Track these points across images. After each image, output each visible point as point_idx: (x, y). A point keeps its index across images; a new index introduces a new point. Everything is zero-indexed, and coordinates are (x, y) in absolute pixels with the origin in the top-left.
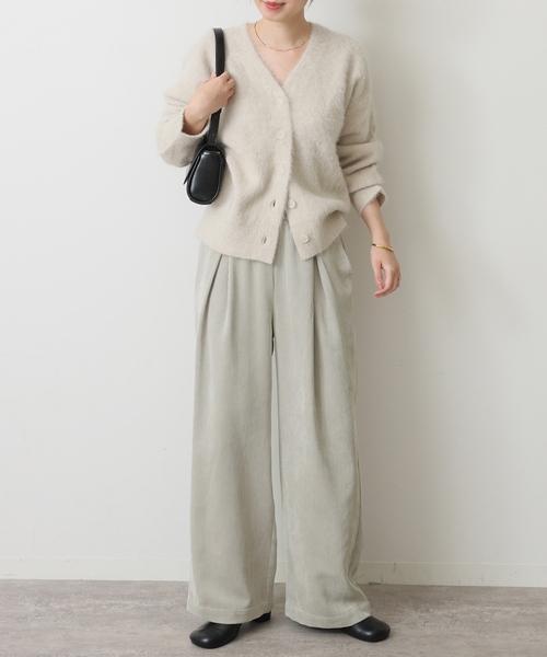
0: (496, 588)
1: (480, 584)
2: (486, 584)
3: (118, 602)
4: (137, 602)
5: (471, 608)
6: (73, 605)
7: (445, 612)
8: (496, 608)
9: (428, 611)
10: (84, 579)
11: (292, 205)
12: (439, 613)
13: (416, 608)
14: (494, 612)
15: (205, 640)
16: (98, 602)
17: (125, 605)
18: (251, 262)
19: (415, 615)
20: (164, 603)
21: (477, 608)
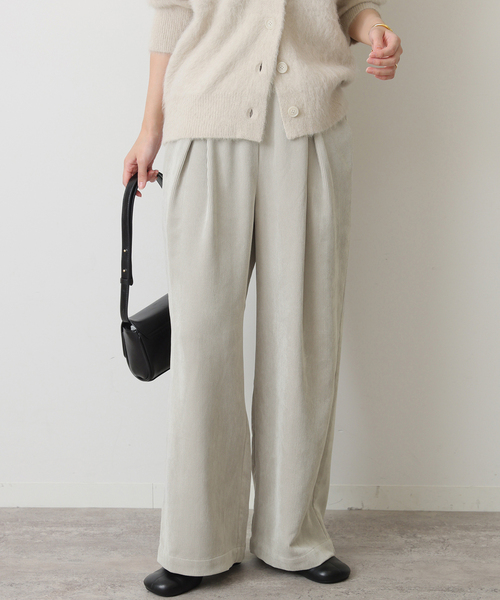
0: (493, 514)
1: (475, 509)
2: (482, 508)
3: (59, 529)
4: (81, 529)
5: (464, 533)
6: (7, 532)
7: (435, 537)
8: (493, 533)
9: (415, 536)
10: (20, 506)
11: (283, 69)
12: (428, 538)
13: (402, 534)
14: (491, 537)
15: (162, 587)
16: (36, 529)
17: (67, 533)
18: (233, 142)
19: (400, 540)
20: (112, 530)
21: (472, 534)
